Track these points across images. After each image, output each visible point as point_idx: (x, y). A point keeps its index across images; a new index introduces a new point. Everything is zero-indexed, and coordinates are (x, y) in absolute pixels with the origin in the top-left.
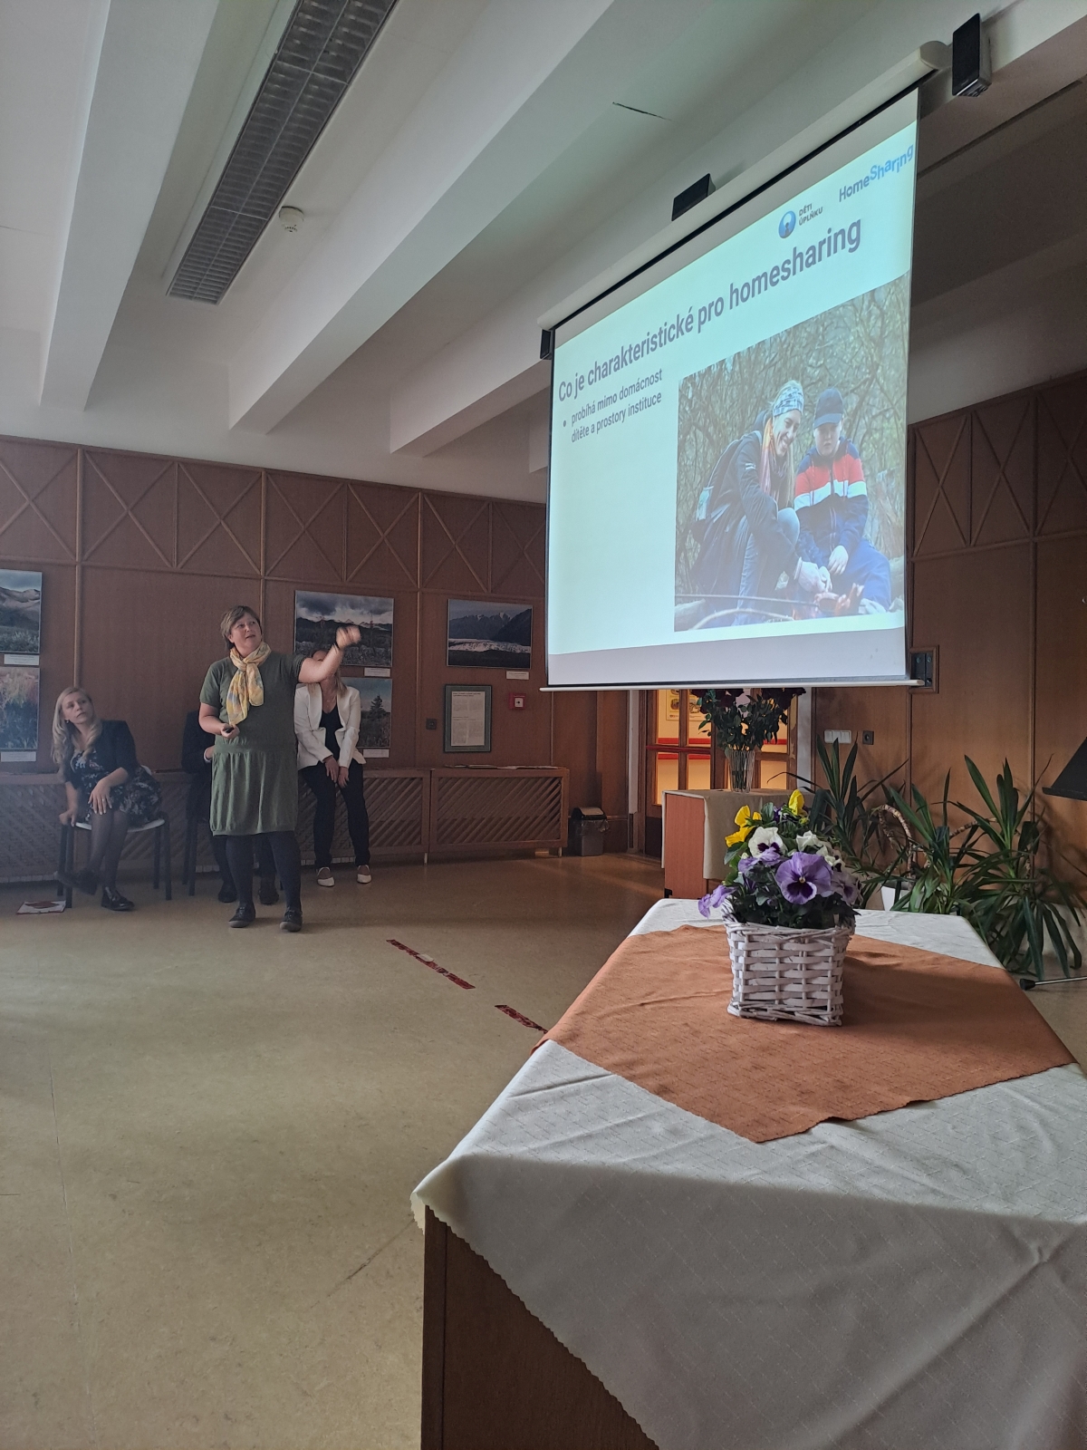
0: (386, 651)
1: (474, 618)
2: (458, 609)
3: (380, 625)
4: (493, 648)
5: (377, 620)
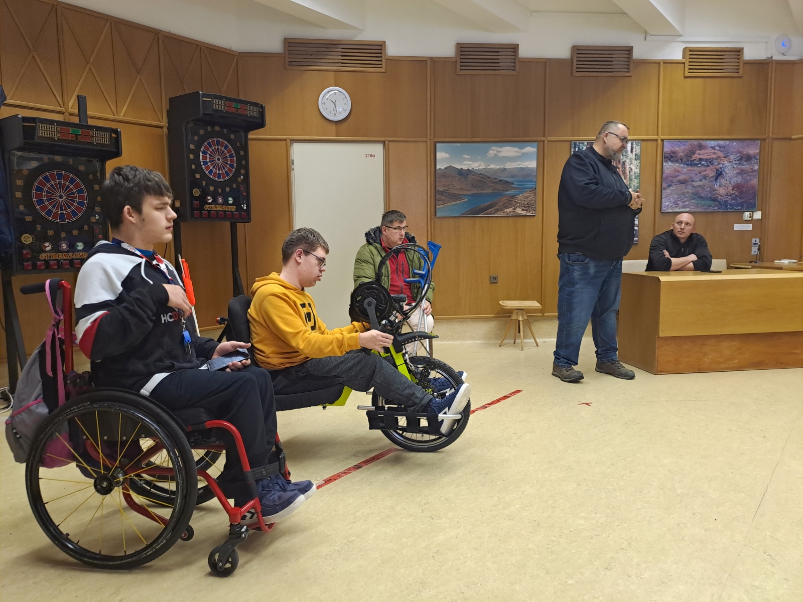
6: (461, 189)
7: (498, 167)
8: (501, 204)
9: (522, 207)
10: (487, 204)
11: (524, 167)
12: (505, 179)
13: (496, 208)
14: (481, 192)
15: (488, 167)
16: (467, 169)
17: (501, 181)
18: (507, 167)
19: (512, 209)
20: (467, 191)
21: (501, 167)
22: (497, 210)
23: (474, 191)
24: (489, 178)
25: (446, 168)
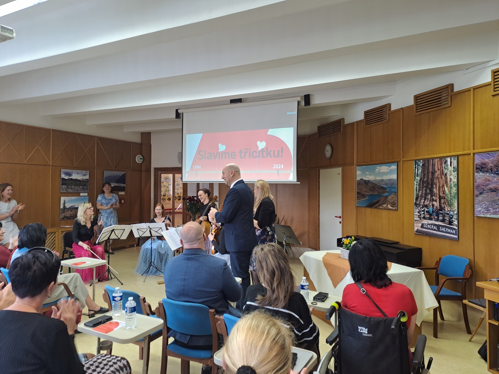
0: (87, 188)
1: (111, 176)
2: (107, 174)
3: (85, 179)
4: (116, 185)
5: (85, 178)
6: (366, 191)
7: (380, 179)
8: (382, 201)
9: (391, 204)
10: (376, 201)
11: (391, 178)
12: (383, 186)
13: (379, 204)
14: (373, 193)
15: (376, 179)
16: (367, 180)
17: (381, 187)
18: (384, 179)
19: (386, 205)
20: (368, 192)
21: (381, 178)
22: (380, 205)
23: (371, 193)
24: (376, 185)
25: (360, 180)
